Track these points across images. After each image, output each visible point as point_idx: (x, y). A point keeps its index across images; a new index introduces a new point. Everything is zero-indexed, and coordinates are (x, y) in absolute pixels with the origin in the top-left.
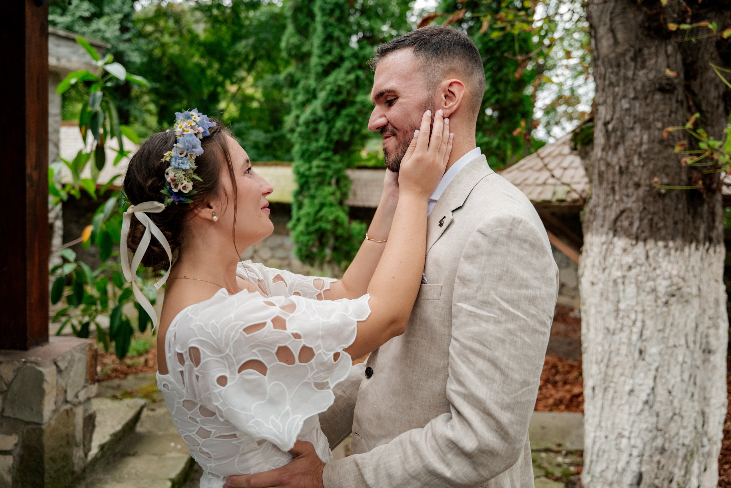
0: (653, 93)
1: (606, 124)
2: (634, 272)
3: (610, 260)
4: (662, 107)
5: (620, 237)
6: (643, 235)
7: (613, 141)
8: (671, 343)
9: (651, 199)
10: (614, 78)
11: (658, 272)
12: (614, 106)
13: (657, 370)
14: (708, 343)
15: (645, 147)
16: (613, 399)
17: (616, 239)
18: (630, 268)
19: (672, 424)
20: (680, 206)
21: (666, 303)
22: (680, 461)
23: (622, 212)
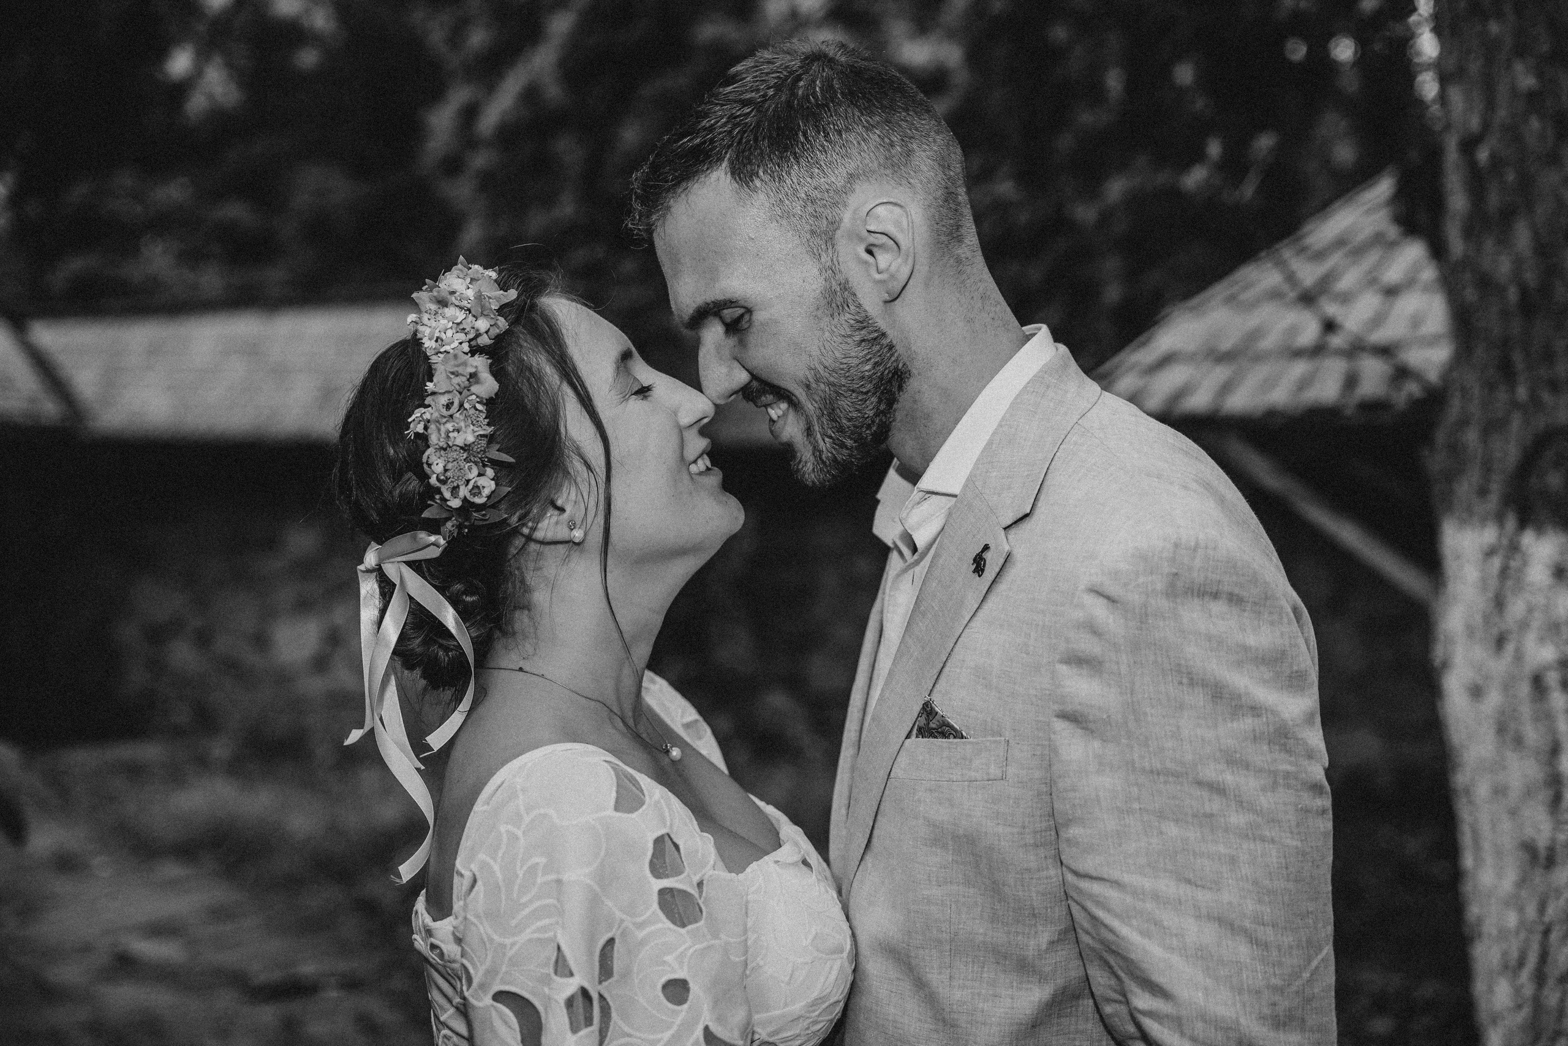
1: (1469, 145)
5: (1540, 530)
12: (1490, 85)
17: (1527, 538)
23: (1542, 441)
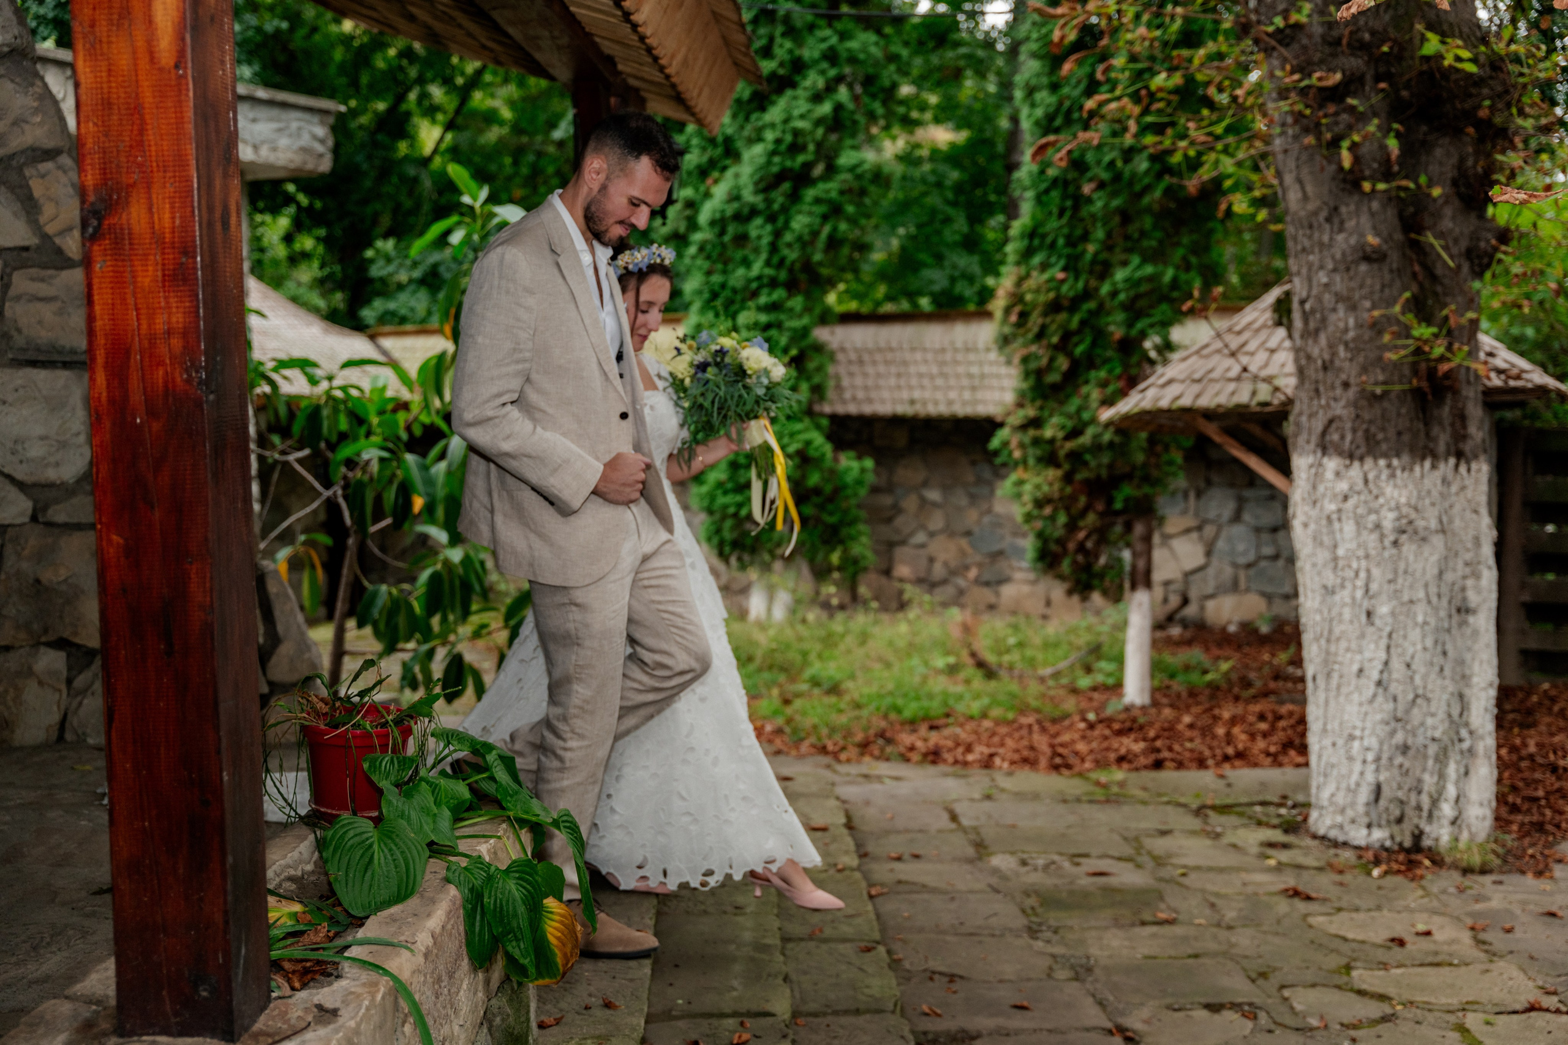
0: (1356, 262)
2: (1351, 503)
3: (1321, 488)
4: (1369, 281)
5: (1330, 456)
6: (1358, 452)
7: (1312, 325)
8: (1406, 598)
9: (1364, 403)
10: (1307, 243)
11: (1381, 500)
12: (1310, 280)
13: (1390, 636)
14: (1464, 599)
15: (1351, 334)
16: (1339, 687)
17: (1325, 460)
18: (1346, 498)
19: (1415, 711)
20: (1404, 411)
21: (1395, 543)
22: (1430, 762)
23: (1331, 422)
